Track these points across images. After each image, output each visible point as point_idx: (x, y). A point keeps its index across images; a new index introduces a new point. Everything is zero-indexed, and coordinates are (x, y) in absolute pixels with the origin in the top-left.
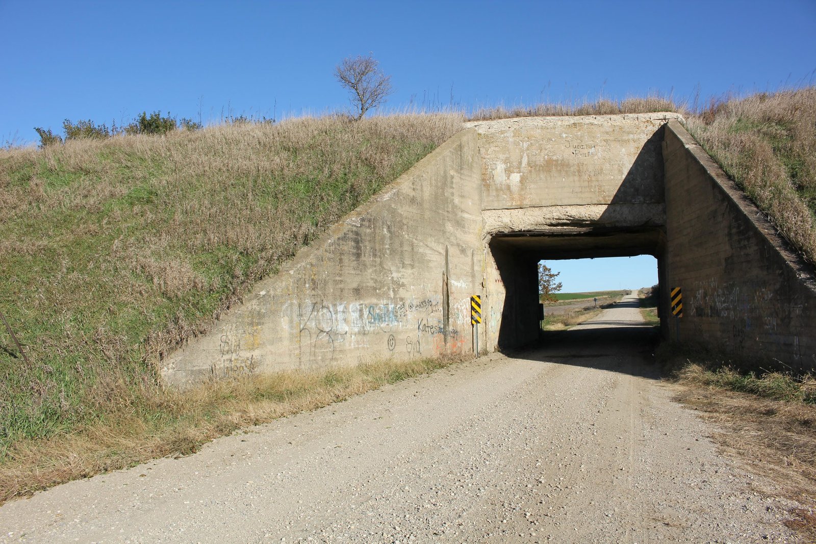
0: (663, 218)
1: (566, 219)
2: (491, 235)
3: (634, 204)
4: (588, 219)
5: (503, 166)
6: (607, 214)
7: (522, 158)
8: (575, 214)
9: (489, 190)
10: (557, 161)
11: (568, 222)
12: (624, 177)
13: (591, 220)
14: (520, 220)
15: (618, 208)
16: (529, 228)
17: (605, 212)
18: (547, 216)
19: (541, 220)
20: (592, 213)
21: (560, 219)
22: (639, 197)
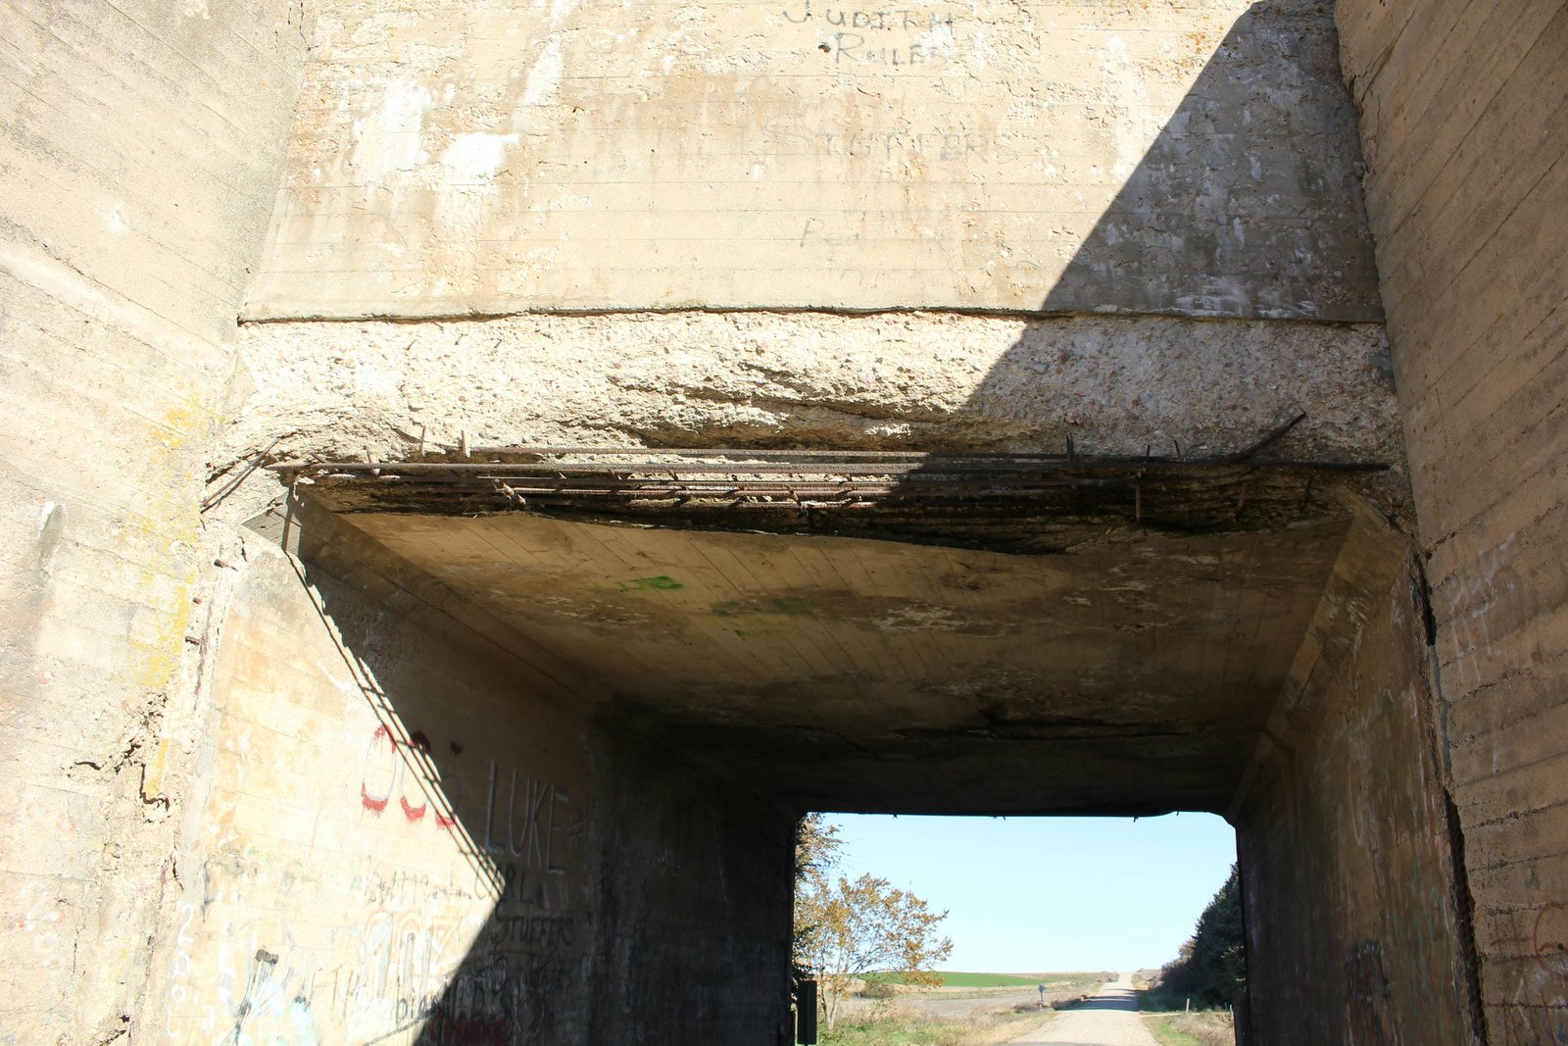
0: (1375, 414)
1: (759, 401)
2: (286, 476)
3: (1188, 320)
4: (899, 399)
5: (422, 99)
6: (1018, 376)
7: (530, 61)
8: (811, 364)
9: (310, 215)
10: (728, 80)
11: (770, 418)
12: (1123, 171)
13: (917, 415)
14: (464, 382)
15: (1087, 340)
16: (510, 436)
17: (1007, 359)
18: (636, 371)
19: (593, 394)
20: (923, 365)
21: (718, 397)
22: (1222, 283)
